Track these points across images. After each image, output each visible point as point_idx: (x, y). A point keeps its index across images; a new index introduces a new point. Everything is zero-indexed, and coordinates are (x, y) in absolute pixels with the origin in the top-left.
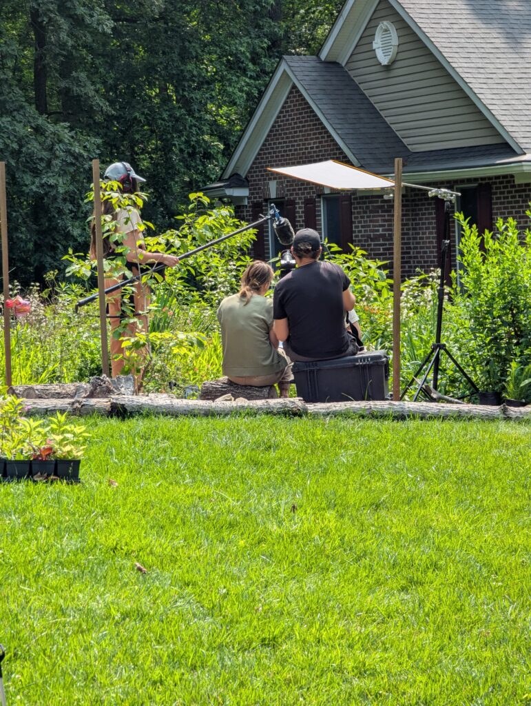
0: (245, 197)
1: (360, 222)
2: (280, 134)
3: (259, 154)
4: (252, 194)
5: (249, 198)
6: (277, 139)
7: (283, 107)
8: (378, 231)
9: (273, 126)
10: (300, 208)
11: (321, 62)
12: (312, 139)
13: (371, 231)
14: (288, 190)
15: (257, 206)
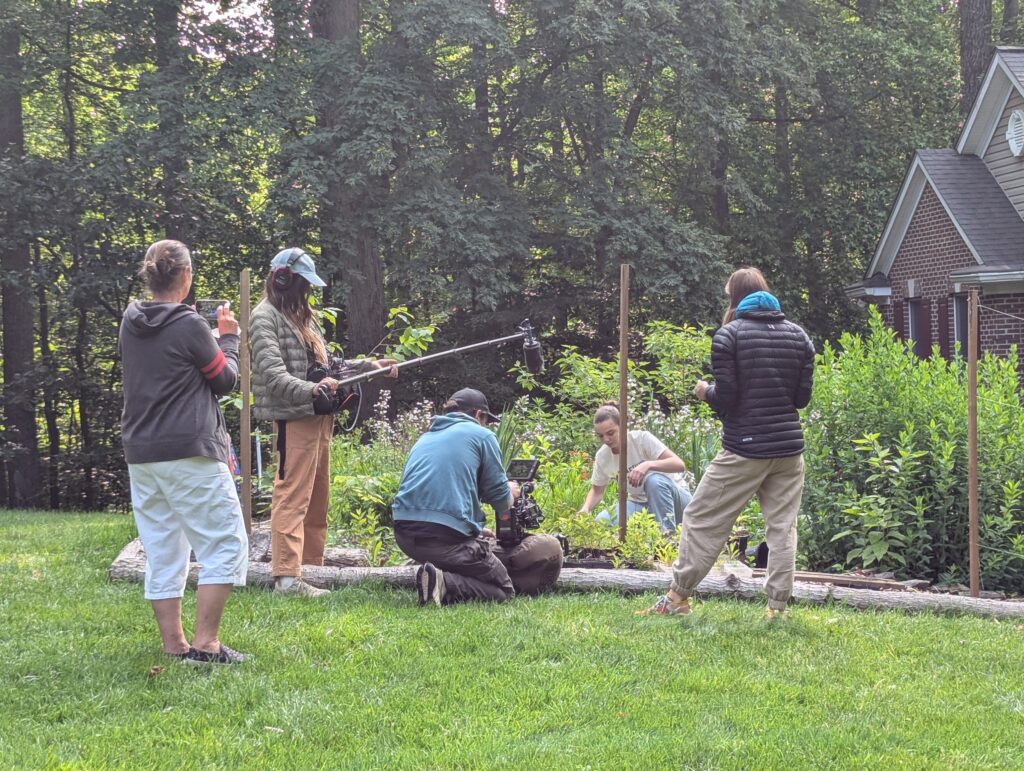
0: (887, 297)
1: (986, 323)
2: (917, 231)
3: (899, 252)
4: (893, 293)
5: (891, 297)
6: (915, 236)
7: (920, 203)
8: (1003, 332)
9: (912, 223)
10: (935, 307)
11: (958, 155)
12: (945, 236)
13: (996, 332)
14: (925, 290)
15: (898, 306)
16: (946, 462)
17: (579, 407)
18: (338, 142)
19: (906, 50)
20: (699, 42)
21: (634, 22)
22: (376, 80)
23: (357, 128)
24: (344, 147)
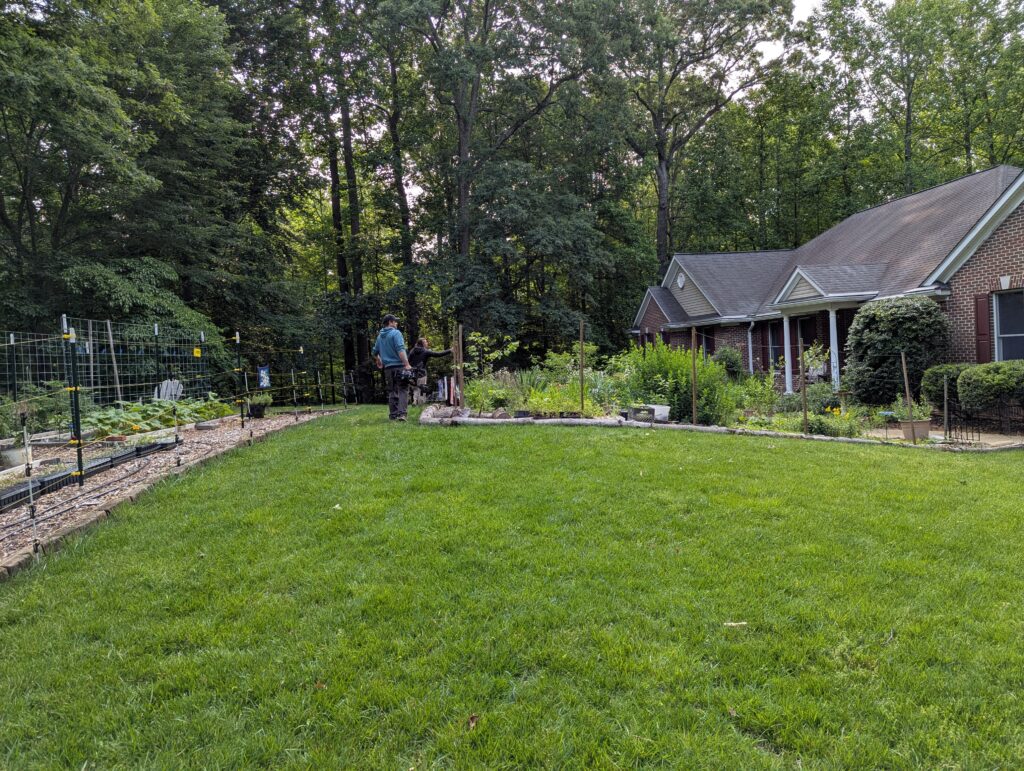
3: (643, 319)
5: (640, 333)
6: (648, 313)
7: (650, 304)
9: (647, 310)
11: (662, 289)
12: (658, 314)
14: (652, 331)
15: (642, 336)
16: (683, 383)
17: (551, 369)
18: (465, 286)
19: (642, 255)
20: (579, 253)
21: (559, 247)
22: (478, 267)
23: (471, 282)
24: (467, 288)
